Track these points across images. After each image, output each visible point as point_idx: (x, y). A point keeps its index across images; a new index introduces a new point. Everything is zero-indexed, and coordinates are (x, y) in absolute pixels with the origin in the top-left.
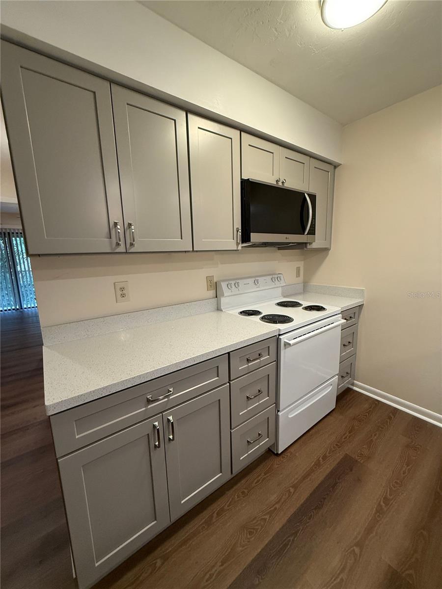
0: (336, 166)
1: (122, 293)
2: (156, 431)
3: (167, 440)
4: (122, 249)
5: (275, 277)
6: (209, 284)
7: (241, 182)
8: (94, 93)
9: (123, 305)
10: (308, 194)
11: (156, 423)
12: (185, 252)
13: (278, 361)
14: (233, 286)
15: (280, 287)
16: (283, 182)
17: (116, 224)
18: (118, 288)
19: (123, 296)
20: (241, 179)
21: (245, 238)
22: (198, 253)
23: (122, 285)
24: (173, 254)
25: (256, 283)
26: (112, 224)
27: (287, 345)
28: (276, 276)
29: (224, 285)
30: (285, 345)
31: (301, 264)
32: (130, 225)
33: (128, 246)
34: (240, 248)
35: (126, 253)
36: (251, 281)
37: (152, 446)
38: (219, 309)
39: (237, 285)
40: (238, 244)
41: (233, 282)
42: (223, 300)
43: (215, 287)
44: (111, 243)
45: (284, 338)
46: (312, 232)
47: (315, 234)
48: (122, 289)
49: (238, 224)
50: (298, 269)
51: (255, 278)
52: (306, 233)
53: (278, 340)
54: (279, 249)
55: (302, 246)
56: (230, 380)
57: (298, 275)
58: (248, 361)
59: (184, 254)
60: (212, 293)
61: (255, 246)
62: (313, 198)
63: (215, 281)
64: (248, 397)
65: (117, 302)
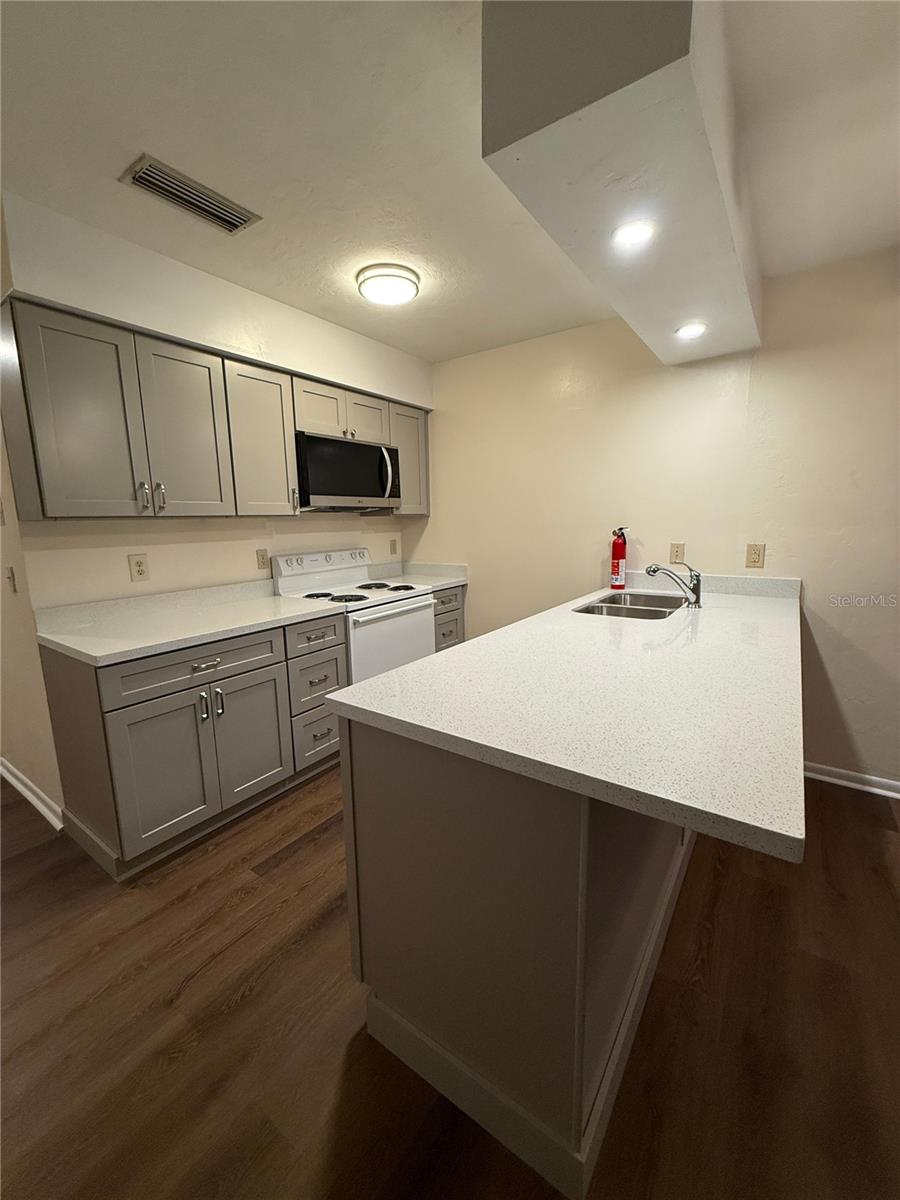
0: (427, 412)
1: (139, 569)
2: (204, 702)
3: (215, 714)
4: (149, 512)
5: (356, 551)
6: (261, 558)
7: (296, 435)
8: (116, 346)
9: (140, 586)
10: (387, 449)
11: (203, 694)
12: (227, 517)
13: (347, 643)
14: (295, 563)
15: (363, 566)
16: (352, 434)
17: (142, 485)
18: (133, 563)
19: (140, 573)
20: (295, 430)
21: (304, 501)
22: (243, 519)
23: (138, 559)
24: (207, 519)
25: (328, 559)
26: (137, 485)
27: (356, 623)
28: (358, 551)
29: (282, 562)
30: (355, 624)
31: (397, 536)
32: (158, 486)
33: (157, 510)
34: (297, 513)
35: (155, 517)
36: (321, 557)
37: (199, 718)
38: (276, 593)
39: (300, 561)
40: (295, 508)
41: (294, 559)
42: (282, 583)
43: (270, 565)
44: (136, 506)
45: (352, 617)
46: (396, 493)
47: (399, 497)
48: (139, 564)
49: (294, 484)
50: (393, 544)
51: (327, 553)
52: (387, 494)
53: (346, 619)
54: (362, 514)
55: (386, 511)
56: (287, 660)
57: (393, 551)
58: (309, 639)
59: (225, 519)
60: (265, 572)
61: (319, 510)
62: (393, 453)
63: (269, 556)
64: (311, 683)
65: (132, 580)
